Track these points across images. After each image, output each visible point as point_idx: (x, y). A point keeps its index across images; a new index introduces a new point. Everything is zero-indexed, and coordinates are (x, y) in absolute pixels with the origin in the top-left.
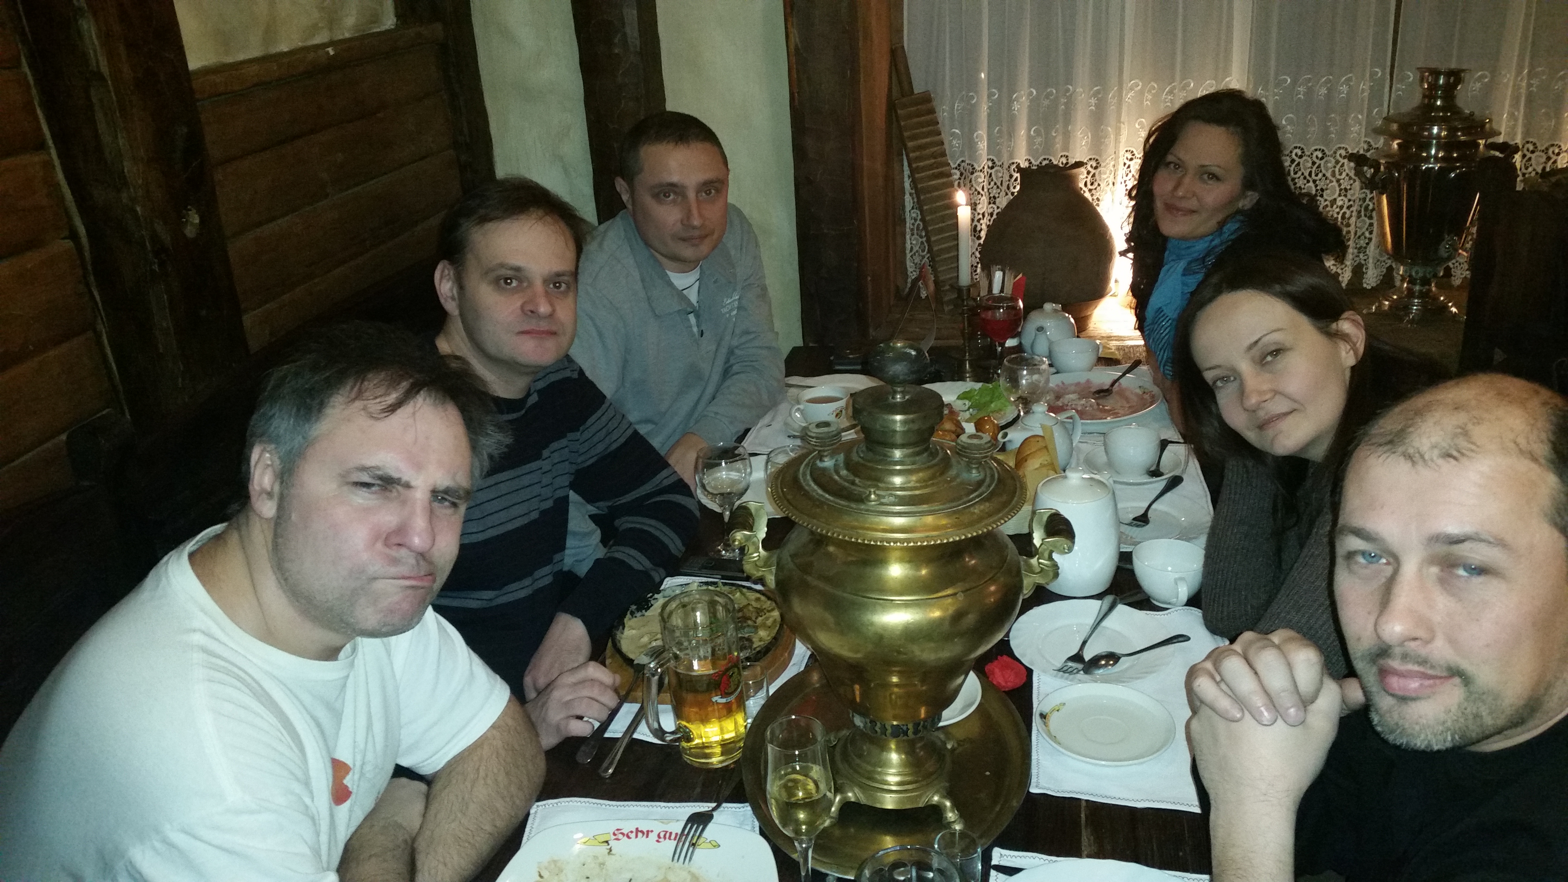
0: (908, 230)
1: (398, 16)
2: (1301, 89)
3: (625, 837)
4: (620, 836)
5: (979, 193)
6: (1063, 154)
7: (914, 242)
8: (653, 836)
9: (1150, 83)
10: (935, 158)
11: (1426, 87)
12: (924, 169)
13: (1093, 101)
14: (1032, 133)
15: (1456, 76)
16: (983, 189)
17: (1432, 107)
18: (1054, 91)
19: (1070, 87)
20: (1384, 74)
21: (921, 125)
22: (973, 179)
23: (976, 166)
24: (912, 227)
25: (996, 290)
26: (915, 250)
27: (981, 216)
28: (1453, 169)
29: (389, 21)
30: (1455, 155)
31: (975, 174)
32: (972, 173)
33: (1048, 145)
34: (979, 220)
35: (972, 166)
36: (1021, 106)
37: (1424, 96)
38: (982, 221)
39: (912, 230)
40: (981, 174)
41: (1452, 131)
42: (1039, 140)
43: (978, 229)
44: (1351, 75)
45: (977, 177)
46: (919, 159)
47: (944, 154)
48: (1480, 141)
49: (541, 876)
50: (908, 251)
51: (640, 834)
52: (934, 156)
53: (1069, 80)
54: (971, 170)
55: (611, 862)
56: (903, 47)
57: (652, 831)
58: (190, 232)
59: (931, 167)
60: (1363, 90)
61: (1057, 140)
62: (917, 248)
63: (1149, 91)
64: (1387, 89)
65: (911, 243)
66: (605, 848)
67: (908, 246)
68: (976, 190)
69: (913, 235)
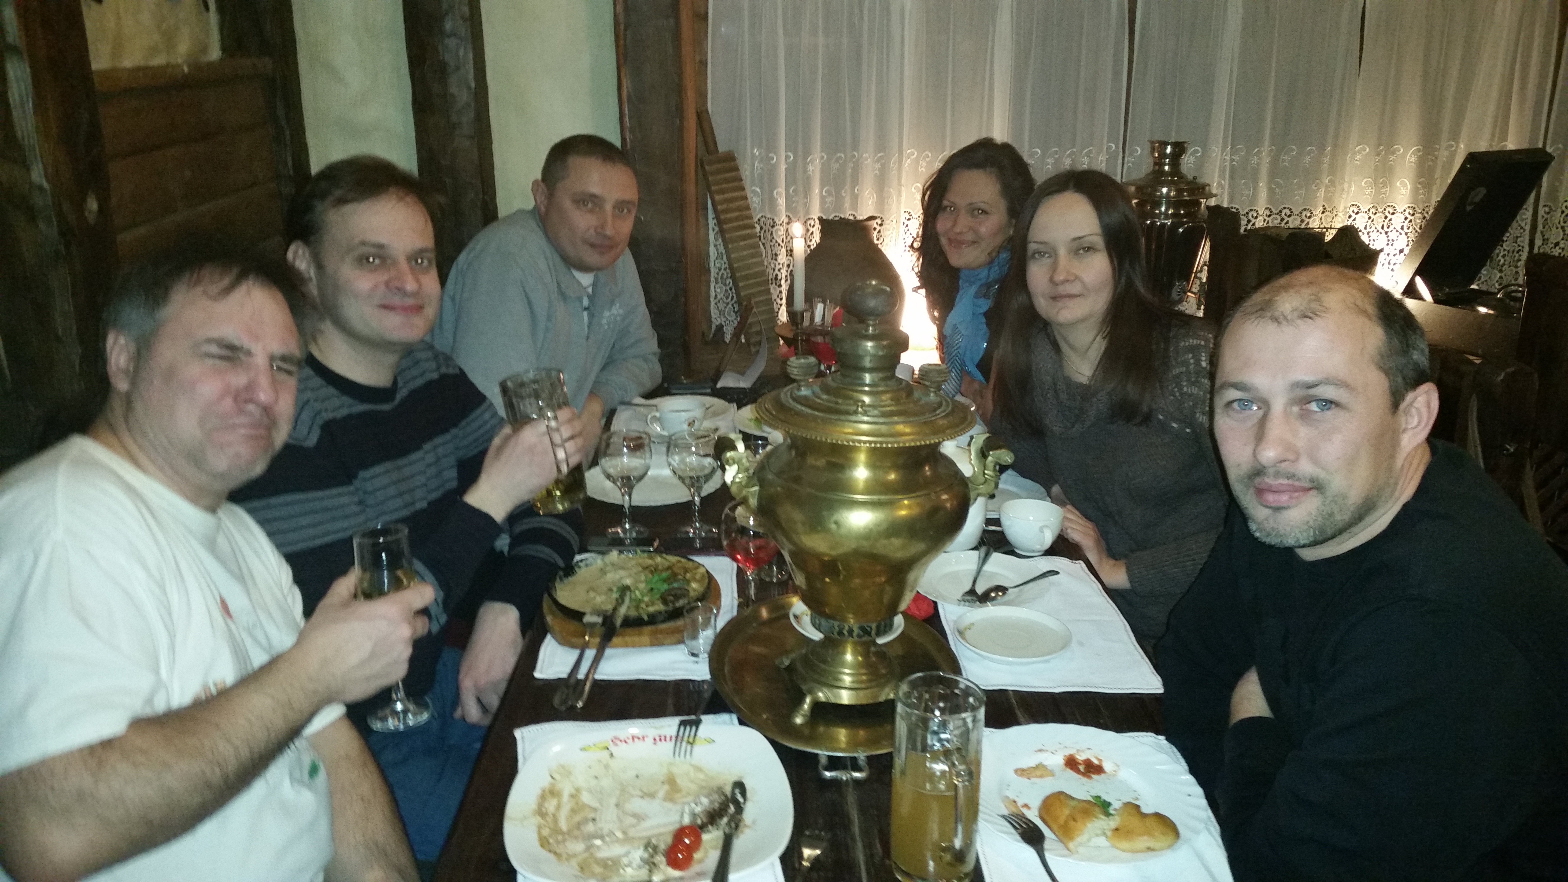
0: (712, 279)
1: (224, 49)
2: (1050, 160)
3: (624, 743)
4: (619, 743)
5: (779, 245)
7: (719, 290)
8: (649, 740)
9: (924, 152)
11: (1157, 155)
12: (731, 220)
13: (878, 166)
14: (824, 193)
15: (1180, 148)
16: (783, 241)
17: (1162, 173)
18: (843, 156)
19: (856, 154)
20: (1117, 147)
21: (727, 181)
23: (776, 220)
24: (716, 276)
25: (818, 319)
26: (719, 297)
27: (781, 266)
28: (1181, 225)
29: (215, 54)
30: (1182, 212)
31: (776, 228)
32: (773, 226)
33: (839, 203)
34: (779, 270)
35: (773, 220)
36: (815, 168)
37: (1155, 164)
38: (782, 271)
39: (716, 279)
40: (781, 227)
41: (1179, 191)
42: (829, 199)
43: (779, 277)
44: (1091, 148)
45: (776, 232)
46: (726, 211)
47: (748, 208)
48: (1202, 200)
49: (552, 777)
50: (712, 299)
51: (636, 740)
52: (739, 209)
53: (855, 146)
55: (613, 764)
56: (707, 111)
57: (647, 736)
58: (90, 217)
59: (737, 219)
60: (1101, 162)
61: (846, 199)
62: (722, 295)
63: (924, 159)
64: (1120, 161)
65: (715, 291)
66: (606, 753)
67: (713, 294)
68: (776, 242)
69: (717, 283)
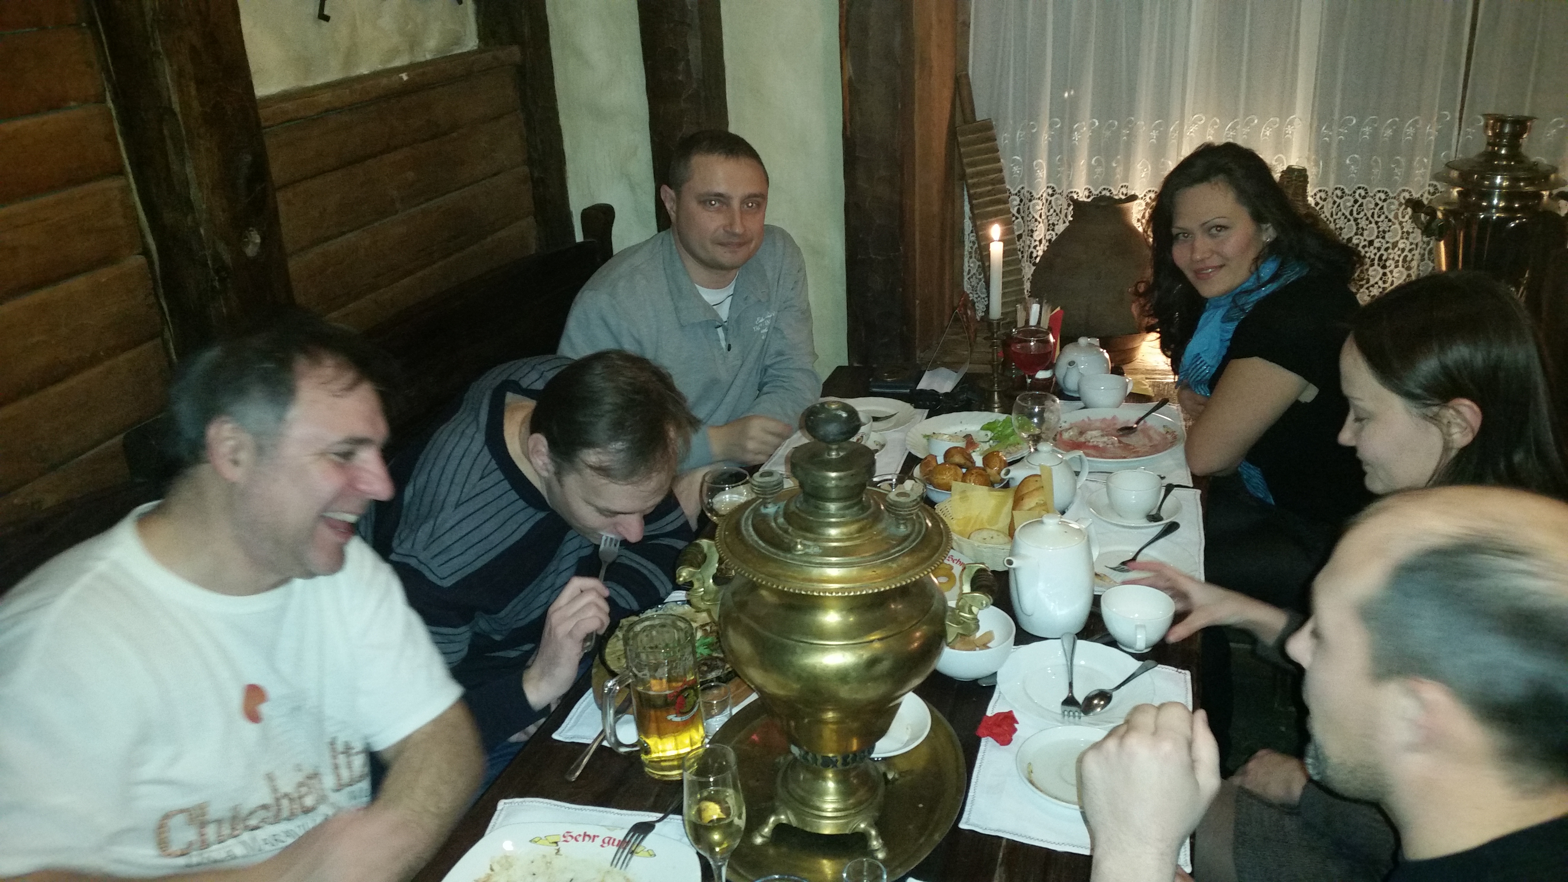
0: (966, 253)
1: (481, 36)
2: (1367, 129)
3: (574, 840)
4: (569, 839)
5: (1036, 220)
6: (1124, 184)
7: (972, 265)
8: (599, 841)
9: (1212, 118)
10: (993, 184)
11: (1490, 134)
12: (981, 195)
13: (1154, 134)
14: (1093, 162)
15: (1521, 125)
16: (1041, 216)
17: (1496, 155)
18: (1116, 123)
19: (1133, 118)
20: (1453, 118)
21: (980, 152)
22: (1031, 207)
23: (1034, 194)
24: (970, 250)
25: (1033, 322)
26: (972, 273)
27: (1037, 243)
28: (1513, 220)
29: (471, 43)
30: (1517, 205)
31: (1034, 202)
32: (1030, 201)
33: (1109, 174)
34: (1035, 247)
35: (1031, 193)
36: (1082, 136)
37: (1489, 144)
38: (1038, 248)
39: (970, 253)
40: (1039, 201)
41: (1514, 180)
42: (1099, 170)
43: (1034, 255)
44: (1417, 118)
45: (1034, 205)
46: (975, 185)
47: (1002, 181)
48: (1544, 193)
49: (492, 870)
50: (965, 274)
51: (587, 838)
52: (993, 182)
53: (1131, 110)
54: (1029, 198)
55: (558, 862)
56: (967, 75)
57: (598, 836)
58: (251, 251)
59: (989, 193)
60: (1429, 134)
61: (1118, 170)
62: (975, 271)
63: (1212, 126)
64: (1456, 133)
65: (969, 266)
66: (554, 848)
67: (966, 268)
68: (1033, 217)
69: (971, 257)
